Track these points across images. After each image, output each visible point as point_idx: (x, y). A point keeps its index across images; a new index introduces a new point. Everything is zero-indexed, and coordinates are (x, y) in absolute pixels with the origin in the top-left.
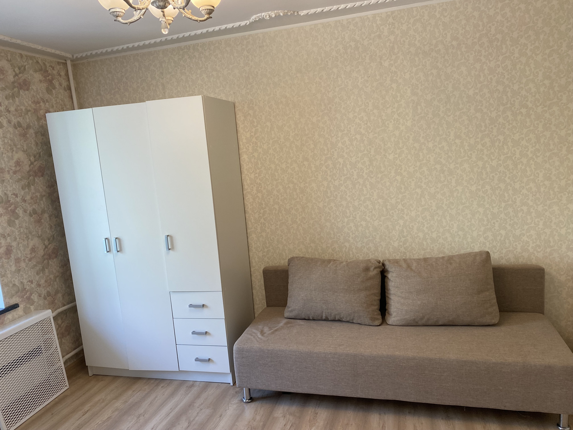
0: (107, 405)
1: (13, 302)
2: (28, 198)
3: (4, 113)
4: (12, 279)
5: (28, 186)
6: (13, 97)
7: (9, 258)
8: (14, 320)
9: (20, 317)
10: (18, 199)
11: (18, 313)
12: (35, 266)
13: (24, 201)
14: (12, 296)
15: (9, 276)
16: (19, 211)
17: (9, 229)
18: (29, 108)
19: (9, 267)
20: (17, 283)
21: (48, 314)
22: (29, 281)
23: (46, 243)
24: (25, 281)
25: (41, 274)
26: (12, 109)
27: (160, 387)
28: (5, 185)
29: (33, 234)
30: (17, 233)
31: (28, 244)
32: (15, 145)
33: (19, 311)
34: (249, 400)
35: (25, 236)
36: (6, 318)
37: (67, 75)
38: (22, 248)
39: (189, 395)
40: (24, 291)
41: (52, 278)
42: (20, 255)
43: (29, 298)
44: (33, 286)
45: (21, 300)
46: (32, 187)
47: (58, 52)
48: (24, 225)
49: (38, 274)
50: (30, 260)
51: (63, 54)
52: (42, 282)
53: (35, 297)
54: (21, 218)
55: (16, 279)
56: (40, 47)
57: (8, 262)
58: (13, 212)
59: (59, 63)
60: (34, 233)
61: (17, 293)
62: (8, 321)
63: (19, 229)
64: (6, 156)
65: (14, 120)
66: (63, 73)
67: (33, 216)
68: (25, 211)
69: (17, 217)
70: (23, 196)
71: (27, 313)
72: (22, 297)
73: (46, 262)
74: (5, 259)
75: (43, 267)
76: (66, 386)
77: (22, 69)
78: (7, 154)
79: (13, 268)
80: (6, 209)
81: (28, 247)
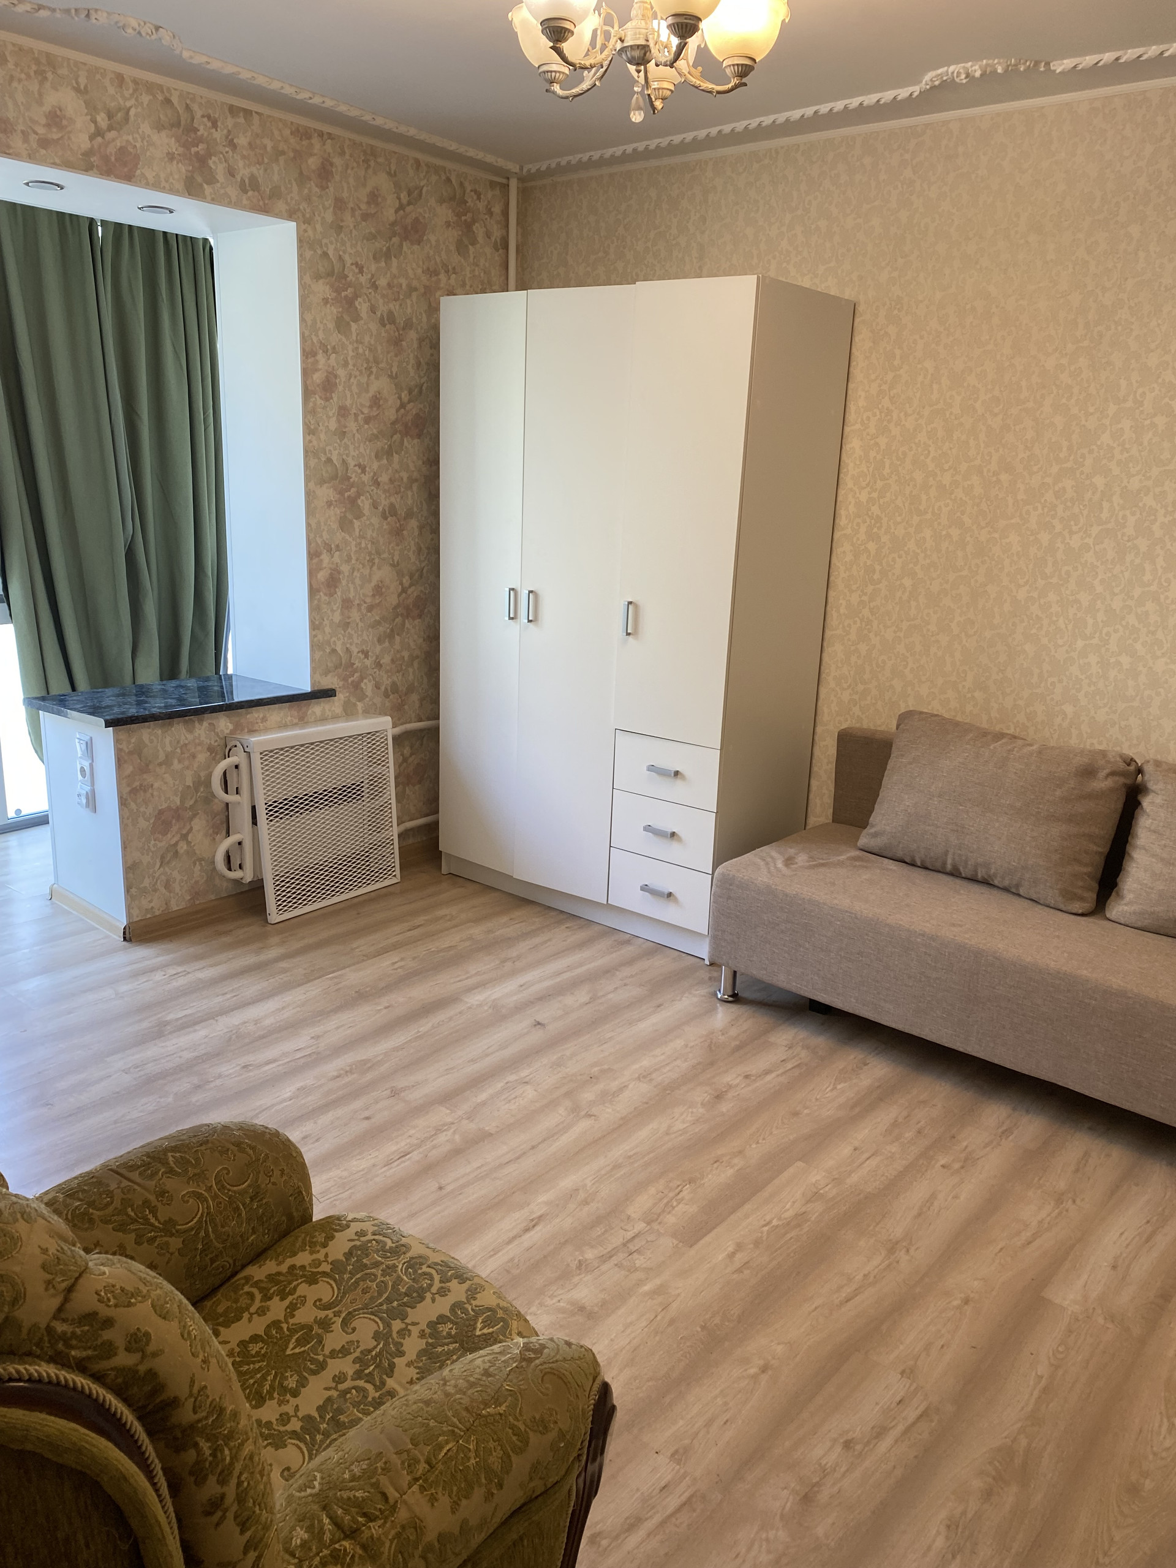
0: (456, 926)
1: (327, 683)
2: (384, 478)
3: (364, 290)
4: (331, 637)
5: (389, 453)
6: (388, 255)
7: (331, 595)
8: (323, 720)
9: (335, 718)
10: (366, 478)
11: (333, 708)
12: (378, 623)
13: (377, 484)
14: (326, 673)
15: (327, 630)
16: (365, 503)
17: (340, 536)
18: (415, 283)
19: (329, 612)
20: (339, 648)
21: (384, 724)
22: (362, 652)
23: (404, 581)
24: (355, 650)
25: (387, 644)
26: (382, 282)
27: (563, 927)
28: (345, 443)
29: (382, 556)
30: (354, 549)
31: (370, 575)
32: (377, 362)
33: (335, 705)
34: (729, 996)
35: (368, 558)
36: (310, 712)
37: (505, 213)
38: (358, 581)
39: (614, 955)
40: (350, 669)
41: (406, 658)
42: (352, 595)
43: (356, 686)
44: (368, 662)
45: (341, 684)
46: (396, 457)
47: (490, 159)
48: (369, 533)
49: (380, 641)
50: (370, 609)
51: (501, 162)
52: (386, 660)
53: (368, 686)
54: (365, 518)
55: (339, 639)
56: (453, 146)
57: (329, 603)
58: (353, 501)
59: (493, 184)
60: (385, 555)
61: (336, 668)
62: (313, 719)
63: (358, 540)
64: (355, 383)
65: (382, 309)
66: (497, 209)
67: (389, 519)
68: (375, 506)
69: (359, 515)
70: (375, 474)
71: (349, 712)
72: (345, 679)
73: (399, 620)
74: (325, 595)
75: (392, 630)
76: (395, 876)
77: (415, 195)
78: (358, 378)
79: (337, 617)
80: (341, 493)
81: (370, 581)
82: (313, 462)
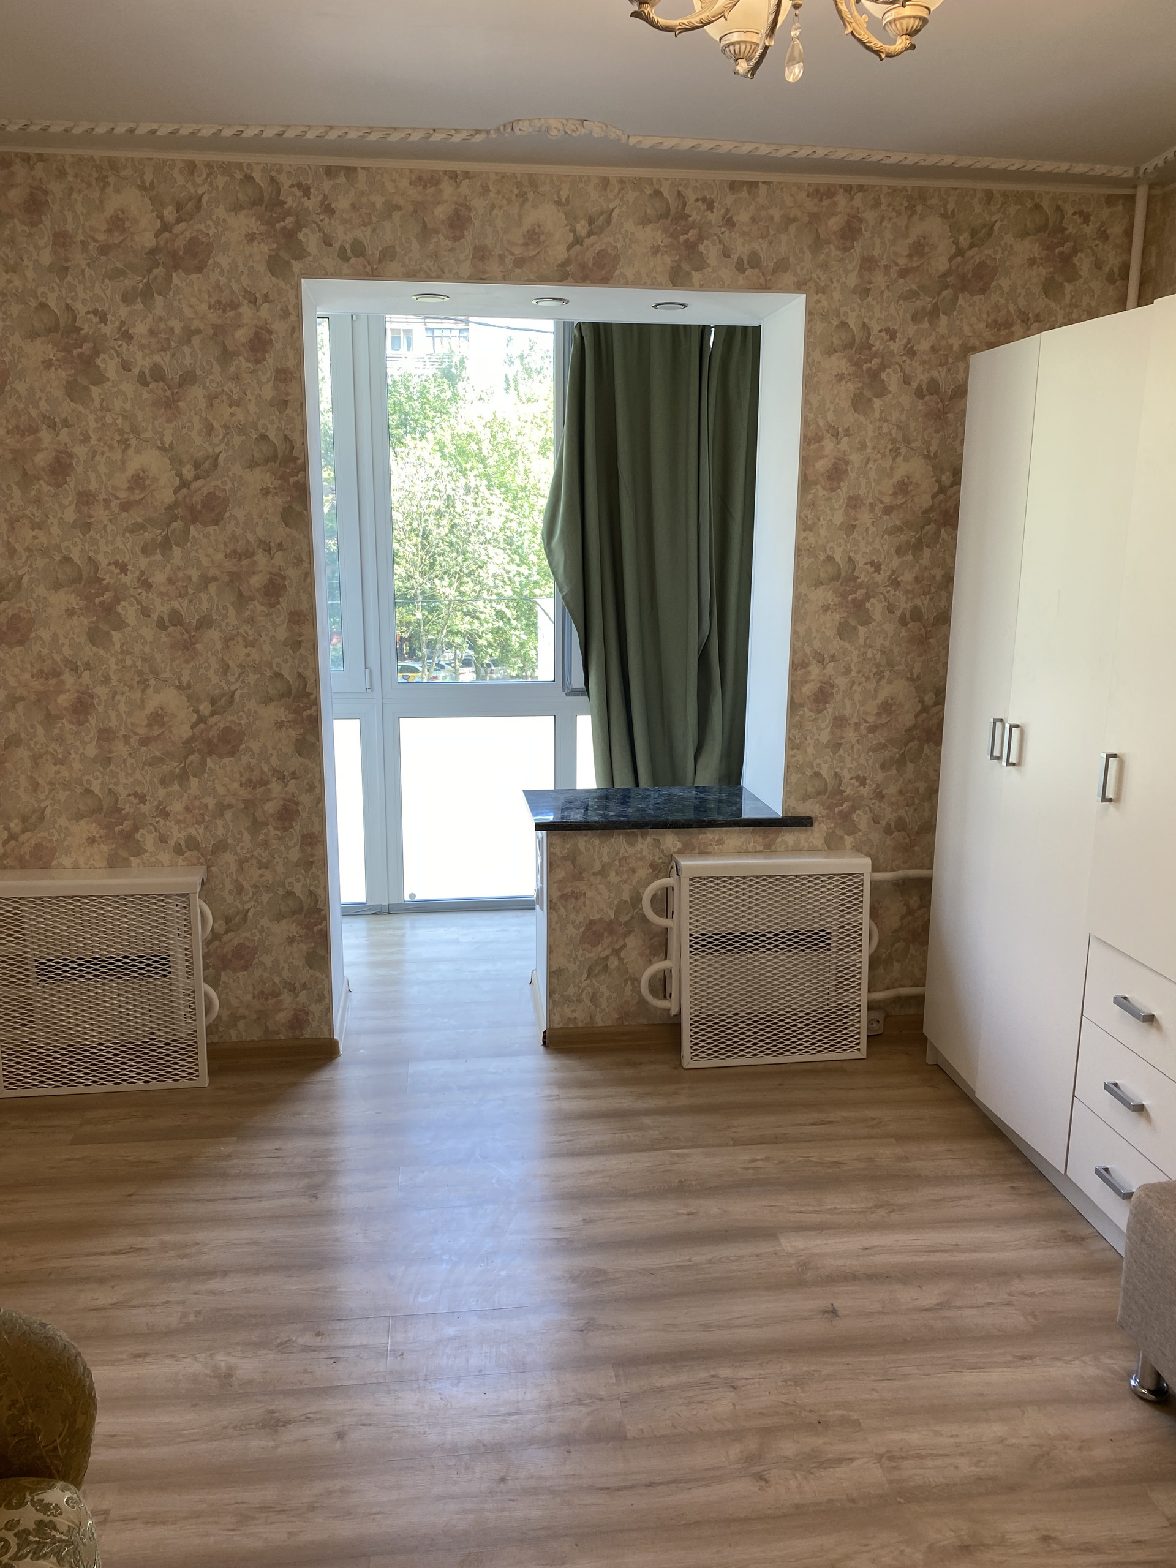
0: (871, 1137)
1: (804, 809)
2: (907, 577)
9: (813, 850)
10: (880, 578)
11: (811, 839)
13: (895, 583)
14: (806, 797)
15: (810, 750)
16: (876, 608)
17: (836, 645)
18: (972, 342)
19: (814, 730)
20: (824, 773)
21: (861, 864)
22: (857, 778)
23: (926, 698)
24: (846, 775)
25: (894, 772)
26: (923, 346)
28: (854, 539)
29: (896, 669)
30: (855, 659)
31: (876, 690)
32: (907, 440)
33: (816, 835)
35: (874, 670)
36: (779, 840)
37: (1129, 233)
38: (858, 697)
40: (838, 797)
41: (921, 791)
42: (848, 712)
43: (846, 817)
44: (864, 791)
45: (824, 812)
47: (1100, 169)
48: (879, 641)
49: (884, 767)
50: (873, 729)
52: (891, 790)
53: (862, 819)
54: (875, 624)
55: (826, 762)
56: (1017, 164)
57: (815, 720)
58: (859, 605)
59: (1110, 200)
60: (902, 667)
61: (819, 793)
62: (782, 848)
63: (862, 650)
64: (874, 467)
65: (921, 377)
66: (1116, 230)
67: (910, 625)
68: (890, 609)
69: (866, 620)
70: (893, 572)
71: (832, 845)
72: (830, 808)
73: (914, 744)
74: (811, 710)
75: (903, 756)
76: (858, 1050)
77: (981, 235)
79: (825, 737)
80: (843, 595)
81: (875, 697)
82: (806, 562)
